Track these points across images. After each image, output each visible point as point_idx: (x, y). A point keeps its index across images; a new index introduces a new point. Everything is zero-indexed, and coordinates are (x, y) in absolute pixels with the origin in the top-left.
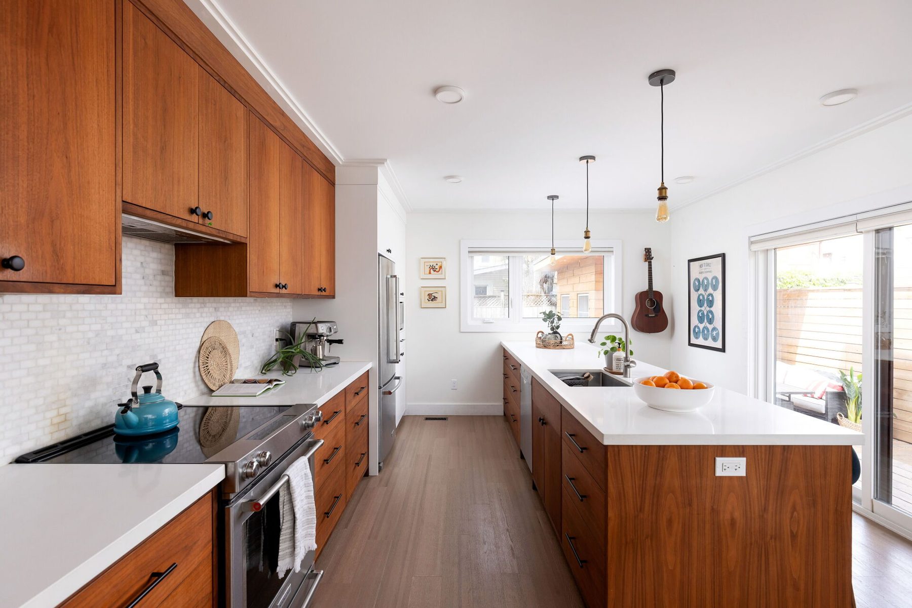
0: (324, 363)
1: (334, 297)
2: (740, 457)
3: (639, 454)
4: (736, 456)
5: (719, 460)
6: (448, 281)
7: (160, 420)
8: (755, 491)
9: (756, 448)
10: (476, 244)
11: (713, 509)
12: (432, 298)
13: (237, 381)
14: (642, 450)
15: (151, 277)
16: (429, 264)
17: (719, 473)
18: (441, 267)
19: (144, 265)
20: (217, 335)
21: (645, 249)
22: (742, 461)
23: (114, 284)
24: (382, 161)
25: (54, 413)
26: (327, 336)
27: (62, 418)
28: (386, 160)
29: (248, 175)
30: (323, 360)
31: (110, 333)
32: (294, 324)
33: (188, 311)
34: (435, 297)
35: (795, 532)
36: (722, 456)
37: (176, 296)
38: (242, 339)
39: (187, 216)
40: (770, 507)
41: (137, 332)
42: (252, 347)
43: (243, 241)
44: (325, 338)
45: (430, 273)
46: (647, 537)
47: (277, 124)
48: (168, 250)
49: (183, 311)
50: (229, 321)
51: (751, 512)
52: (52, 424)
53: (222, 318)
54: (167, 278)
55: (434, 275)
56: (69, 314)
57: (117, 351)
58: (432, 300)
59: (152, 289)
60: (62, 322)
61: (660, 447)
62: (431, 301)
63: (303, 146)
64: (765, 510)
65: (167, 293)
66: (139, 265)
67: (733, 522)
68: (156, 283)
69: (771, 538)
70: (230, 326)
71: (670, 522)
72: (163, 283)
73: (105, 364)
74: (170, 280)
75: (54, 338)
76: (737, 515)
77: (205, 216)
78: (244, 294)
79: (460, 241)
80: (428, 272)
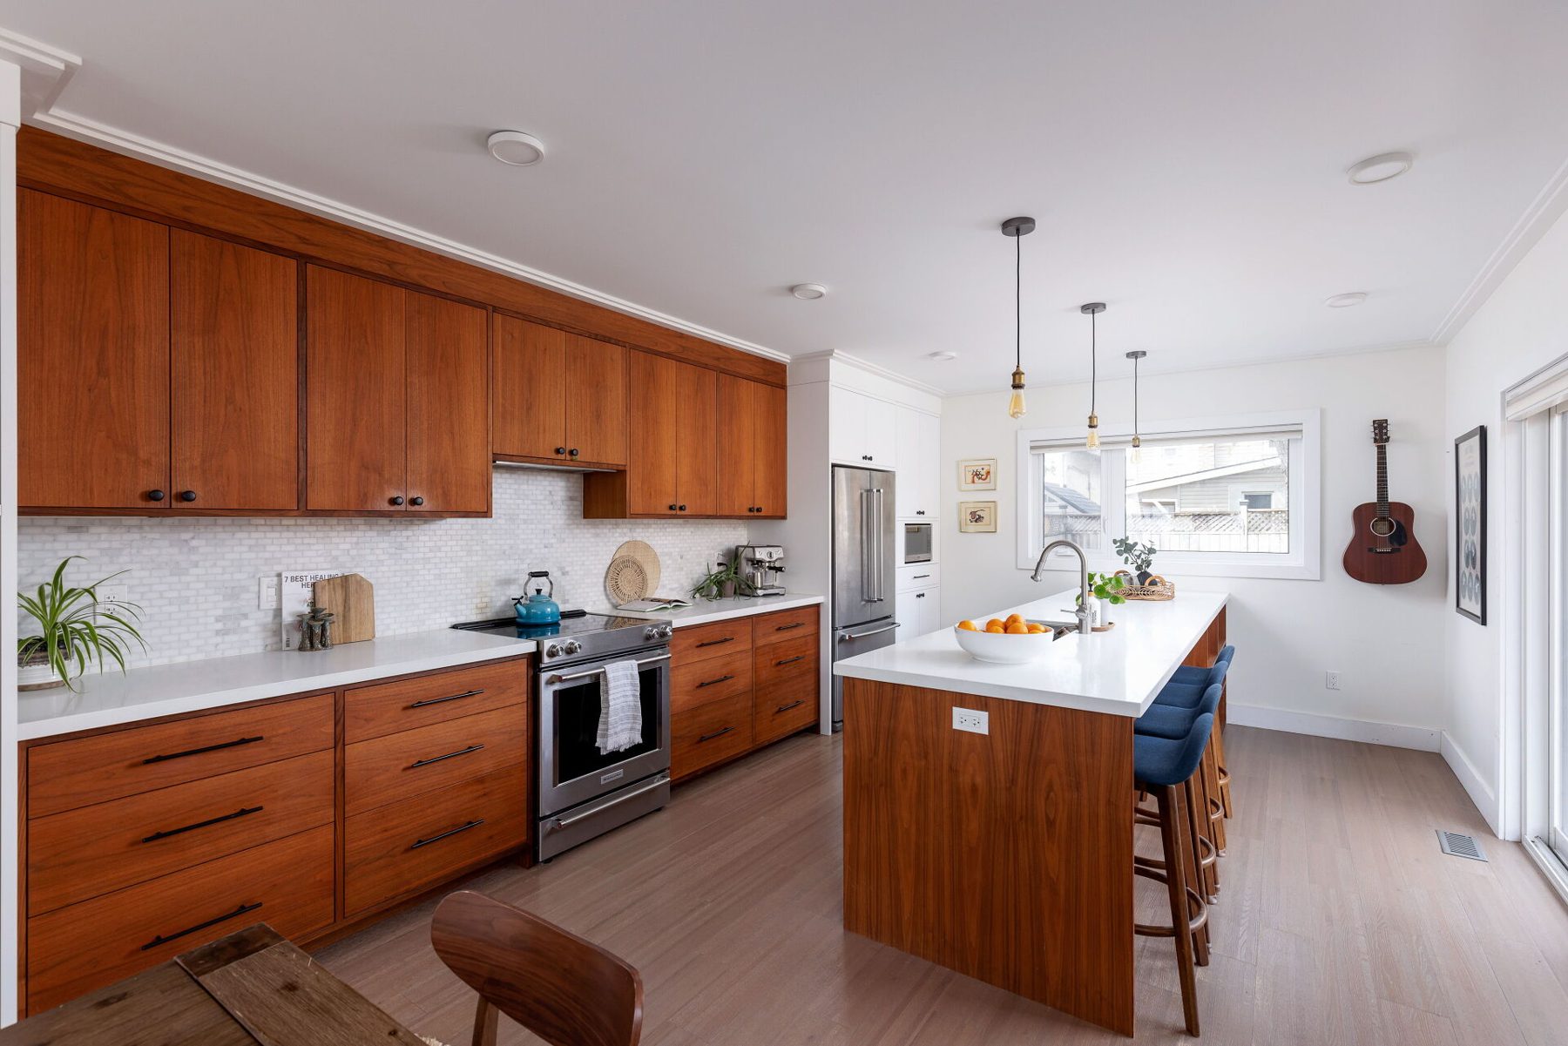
0: (760, 592)
1: (784, 517)
2: (982, 710)
3: (873, 691)
4: (977, 709)
5: (956, 711)
6: (1001, 494)
7: (544, 615)
8: (1000, 756)
9: (1002, 702)
10: (1041, 435)
11: (951, 767)
12: (977, 518)
13: (647, 599)
14: (876, 686)
15: (559, 503)
16: (971, 469)
17: (956, 726)
18: (988, 473)
19: (553, 493)
20: (632, 554)
21: (1374, 422)
22: (983, 717)
23: (486, 510)
24: (830, 353)
25: (479, 601)
26: (769, 562)
27: (484, 605)
28: (832, 351)
29: (628, 409)
30: (761, 589)
31: (522, 547)
32: (737, 548)
33: (598, 531)
34: (980, 517)
35: (1052, 817)
36: (962, 706)
37: (585, 518)
38: (665, 561)
39: (554, 456)
40: (1020, 779)
41: (546, 547)
42: (682, 569)
43: (622, 468)
44: (767, 564)
45: (973, 482)
46: (881, 785)
47: (672, 349)
48: (578, 482)
49: (593, 531)
50: (648, 542)
51: (996, 781)
52: (477, 608)
53: (639, 539)
54: (575, 503)
55: (979, 484)
56: (489, 532)
57: (528, 561)
58: (976, 521)
59: (559, 512)
60: (485, 537)
61: (894, 685)
62: (974, 523)
63: (718, 359)
64: (1013, 781)
65: (576, 516)
66: (548, 493)
67: (974, 789)
68: (564, 507)
69: (1021, 818)
70: (648, 547)
71: (904, 771)
72: (571, 508)
73: (518, 570)
74: (579, 505)
75: (478, 548)
76: (979, 780)
77: (571, 453)
78: (624, 517)
79: (1017, 432)
80: (971, 480)
